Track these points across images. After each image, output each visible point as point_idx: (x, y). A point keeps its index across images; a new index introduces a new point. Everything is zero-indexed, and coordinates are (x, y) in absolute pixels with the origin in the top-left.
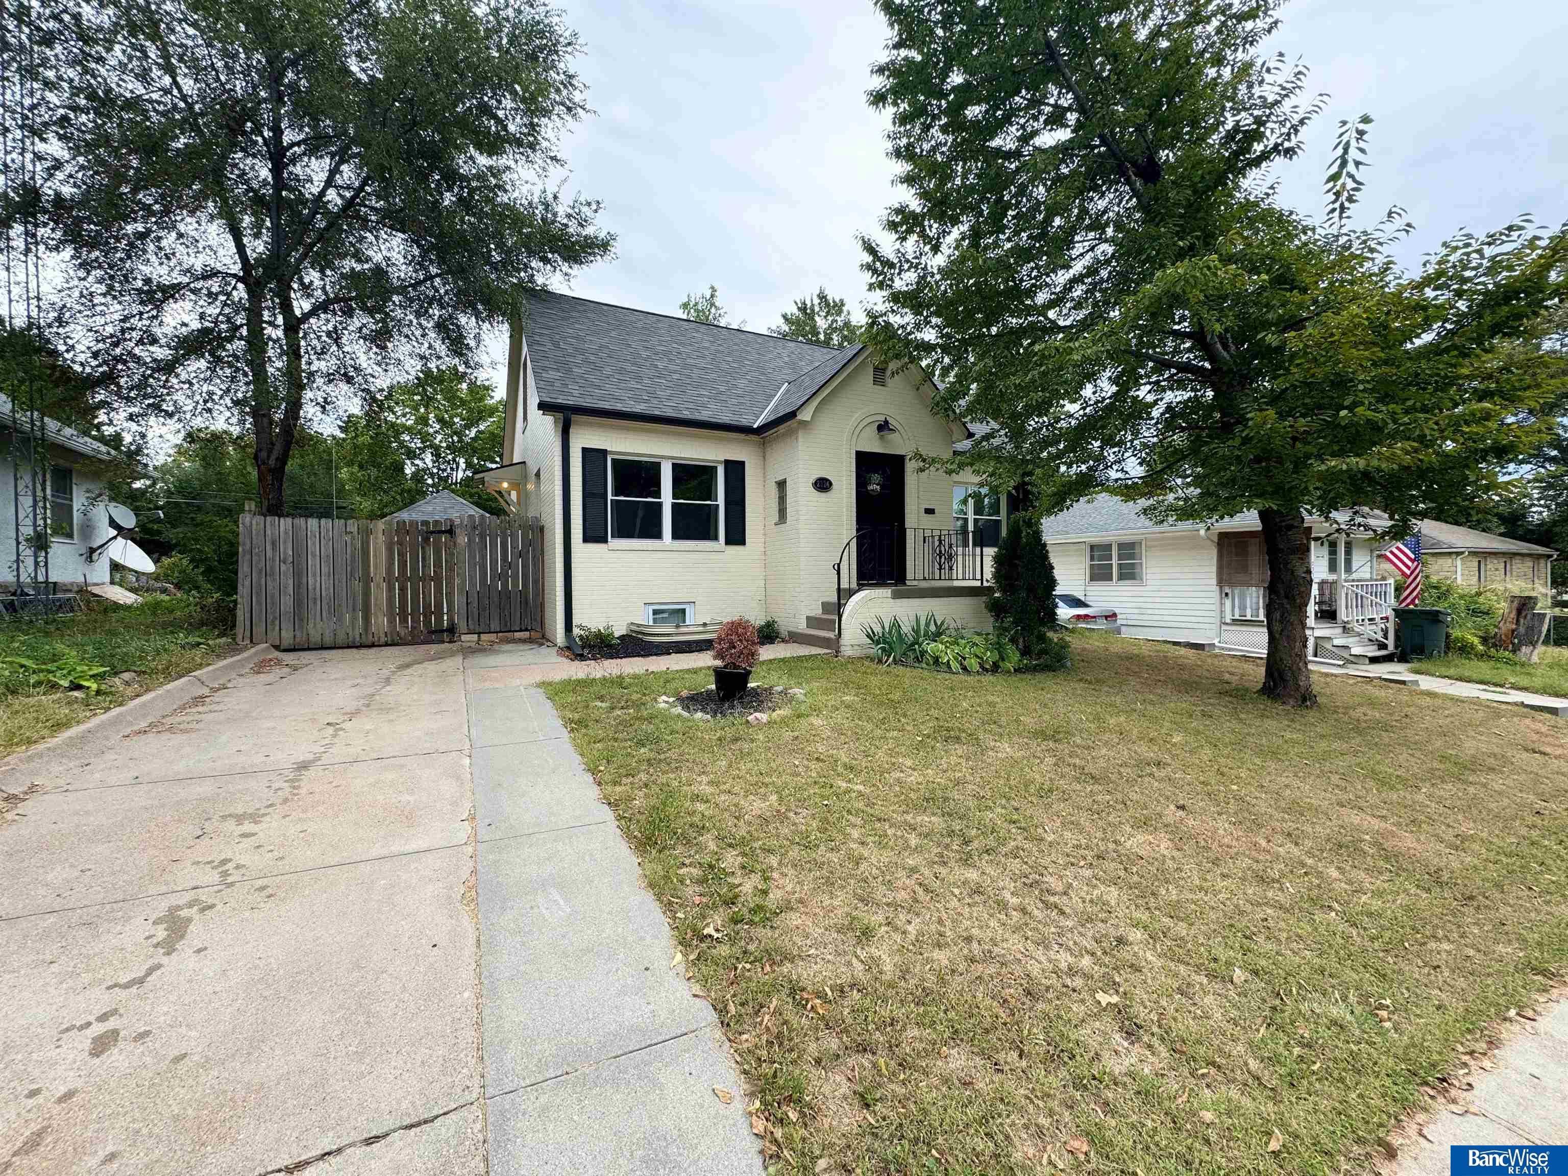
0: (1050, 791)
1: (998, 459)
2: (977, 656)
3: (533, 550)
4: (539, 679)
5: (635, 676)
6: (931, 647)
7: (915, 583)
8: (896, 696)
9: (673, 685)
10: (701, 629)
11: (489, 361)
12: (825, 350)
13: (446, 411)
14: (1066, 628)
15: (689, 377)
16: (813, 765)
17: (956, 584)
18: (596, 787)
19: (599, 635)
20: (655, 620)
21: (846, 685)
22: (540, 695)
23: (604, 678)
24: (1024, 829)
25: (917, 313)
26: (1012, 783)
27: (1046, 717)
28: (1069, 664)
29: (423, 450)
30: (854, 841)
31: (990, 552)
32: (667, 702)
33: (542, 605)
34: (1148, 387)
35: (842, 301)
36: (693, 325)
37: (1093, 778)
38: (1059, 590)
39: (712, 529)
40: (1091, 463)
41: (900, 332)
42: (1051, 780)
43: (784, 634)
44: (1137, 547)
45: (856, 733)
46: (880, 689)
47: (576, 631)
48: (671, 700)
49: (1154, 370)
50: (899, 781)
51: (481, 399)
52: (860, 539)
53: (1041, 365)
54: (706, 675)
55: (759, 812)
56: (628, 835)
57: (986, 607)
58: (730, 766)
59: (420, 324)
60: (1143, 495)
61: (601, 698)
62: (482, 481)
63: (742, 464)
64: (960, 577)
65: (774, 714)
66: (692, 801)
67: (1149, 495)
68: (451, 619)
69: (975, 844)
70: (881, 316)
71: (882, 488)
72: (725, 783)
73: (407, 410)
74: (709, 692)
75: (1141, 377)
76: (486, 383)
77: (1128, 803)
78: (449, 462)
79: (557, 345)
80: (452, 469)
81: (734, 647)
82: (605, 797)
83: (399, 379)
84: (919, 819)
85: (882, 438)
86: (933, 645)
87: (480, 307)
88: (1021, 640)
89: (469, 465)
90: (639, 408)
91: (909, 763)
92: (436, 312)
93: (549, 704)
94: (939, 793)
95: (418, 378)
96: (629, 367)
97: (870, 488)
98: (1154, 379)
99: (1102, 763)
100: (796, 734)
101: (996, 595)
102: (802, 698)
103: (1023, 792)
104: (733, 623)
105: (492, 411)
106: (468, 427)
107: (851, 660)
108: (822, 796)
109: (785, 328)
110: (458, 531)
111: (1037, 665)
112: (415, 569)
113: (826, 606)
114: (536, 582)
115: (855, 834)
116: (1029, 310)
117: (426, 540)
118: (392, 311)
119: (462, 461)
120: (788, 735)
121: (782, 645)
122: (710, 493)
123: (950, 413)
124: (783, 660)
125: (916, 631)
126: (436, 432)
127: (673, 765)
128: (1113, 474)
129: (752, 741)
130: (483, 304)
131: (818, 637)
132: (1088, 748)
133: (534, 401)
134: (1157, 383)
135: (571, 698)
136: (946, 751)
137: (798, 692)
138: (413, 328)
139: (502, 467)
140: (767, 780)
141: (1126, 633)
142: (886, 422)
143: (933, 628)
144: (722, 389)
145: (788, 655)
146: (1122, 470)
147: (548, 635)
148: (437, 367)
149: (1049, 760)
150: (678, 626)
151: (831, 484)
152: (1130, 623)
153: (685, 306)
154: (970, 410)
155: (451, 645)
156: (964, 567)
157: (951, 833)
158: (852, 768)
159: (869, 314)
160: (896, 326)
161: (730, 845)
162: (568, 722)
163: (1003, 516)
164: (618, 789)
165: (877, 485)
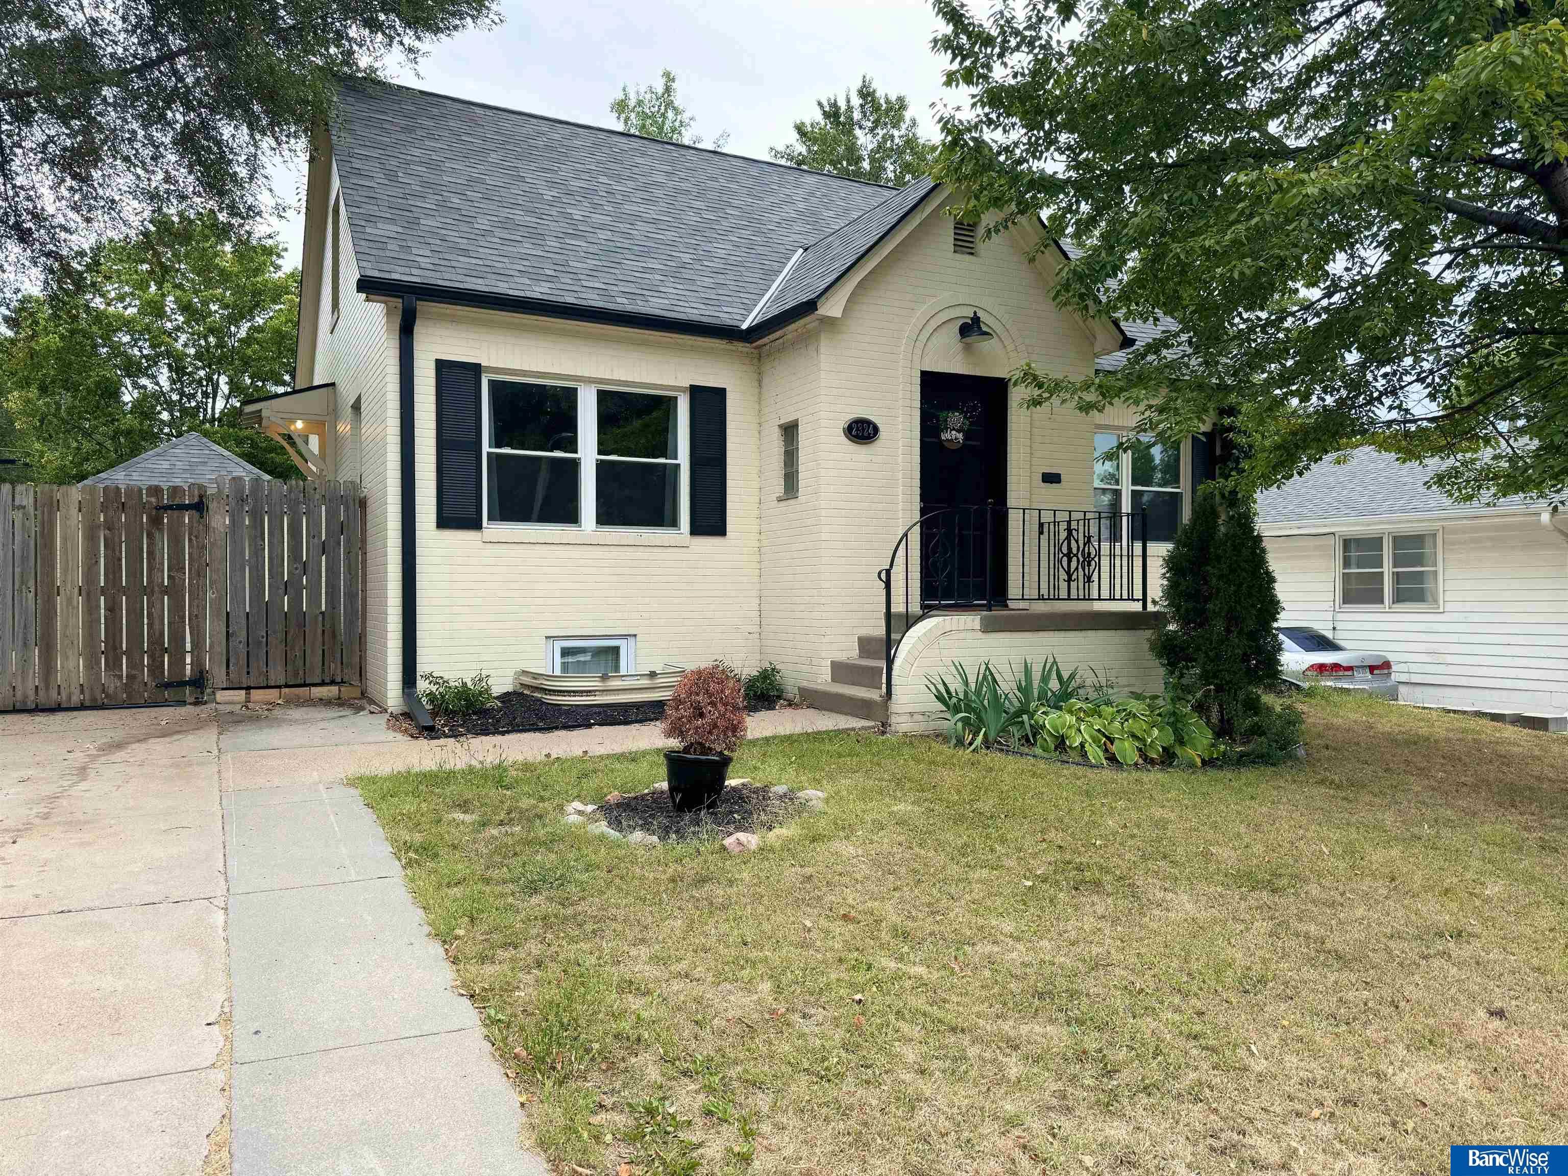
0: (1262, 981)
1: (1174, 385)
2: (1134, 736)
3: (348, 541)
4: (353, 770)
5: (527, 767)
6: (1051, 720)
7: (1022, 605)
8: (987, 805)
9: (591, 784)
10: (645, 682)
11: (272, 203)
12: (869, 190)
13: (196, 292)
14: (1298, 687)
15: (627, 235)
16: (837, 928)
17: (1098, 606)
18: (447, 965)
19: (463, 693)
20: (565, 667)
21: (899, 783)
22: (354, 798)
23: (471, 770)
24: (1213, 1050)
25: (1030, 127)
26: (1195, 966)
27: (1258, 849)
28: (1301, 752)
29: (154, 360)
30: (907, 1067)
31: (1160, 550)
32: (580, 813)
33: (362, 638)
34: (1447, 258)
35: (901, 99)
36: (636, 144)
37: (1339, 957)
38: (1284, 620)
39: (668, 506)
40: (1344, 393)
41: (1002, 158)
42: (1264, 961)
43: (791, 691)
44: (1428, 542)
45: (915, 871)
46: (959, 792)
47: (422, 686)
48: (590, 808)
49: (1458, 228)
50: (991, 960)
51: (258, 271)
52: (927, 526)
53: (1251, 216)
54: (652, 764)
55: (739, 1013)
56: (504, 1055)
57: (1152, 649)
58: (690, 927)
59: (149, 137)
60: (1437, 450)
61: (464, 806)
62: (258, 414)
63: (721, 393)
64: (1105, 594)
65: (771, 834)
66: (621, 991)
67: (1449, 449)
68: (198, 663)
69: (1124, 1076)
70: (969, 130)
71: (966, 438)
72: (679, 960)
73: (127, 289)
74: (656, 795)
75: (1434, 238)
76: (270, 242)
77: (1402, 1004)
78: (200, 382)
79: (391, 176)
80: (205, 395)
81: (702, 715)
82: (464, 985)
83: (111, 234)
84: (1024, 1029)
85: (968, 348)
86: (1054, 715)
87: (256, 108)
88: (1215, 709)
89: (235, 388)
90: (539, 291)
91: (1008, 926)
92: (179, 116)
93: (368, 816)
94: (1062, 983)
95: (146, 234)
96: (519, 216)
97: (945, 436)
98: (1457, 243)
99: (1356, 933)
100: (808, 871)
101: (1172, 627)
102: (820, 806)
103: (1213, 983)
104: (699, 673)
105: (277, 292)
106: (234, 320)
107: (910, 740)
108: (852, 986)
109: (801, 149)
110: (213, 506)
111: (1242, 755)
112: (135, 573)
113: (865, 643)
114: (351, 596)
115: (910, 1054)
116: (1233, 121)
117: (156, 521)
118: (100, 114)
119: (223, 380)
120: (791, 873)
121: (789, 712)
122: (664, 446)
123: (1090, 303)
124: (790, 739)
125: (1025, 690)
126: (178, 329)
127: (589, 927)
128: (1383, 413)
129: (731, 883)
130: (261, 102)
131: (851, 699)
132: (1332, 905)
133: (350, 275)
134: (1463, 250)
135: (409, 806)
136: (1076, 908)
137: (814, 795)
138: (137, 145)
139: (295, 392)
140: (754, 954)
141: (1406, 696)
142: (976, 320)
143: (1054, 684)
144: (686, 258)
145: (798, 730)
146: (1399, 407)
147: (372, 691)
148: (181, 214)
149: (1262, 926)
150: (604, 678)
151: (876, 430)
152: (1415, 679)
153: (620, 107)
154: (1126, 296)
155: (198, 709)
156: (1112, 577)
157: (1082, 1056)
158: (906, 935)
159: (946, 125)
160: (995, 148)
161: (685, 1073)
162: (402, 848)
163: (1184, 487)
164: (489, 969)
165: (958, 431)
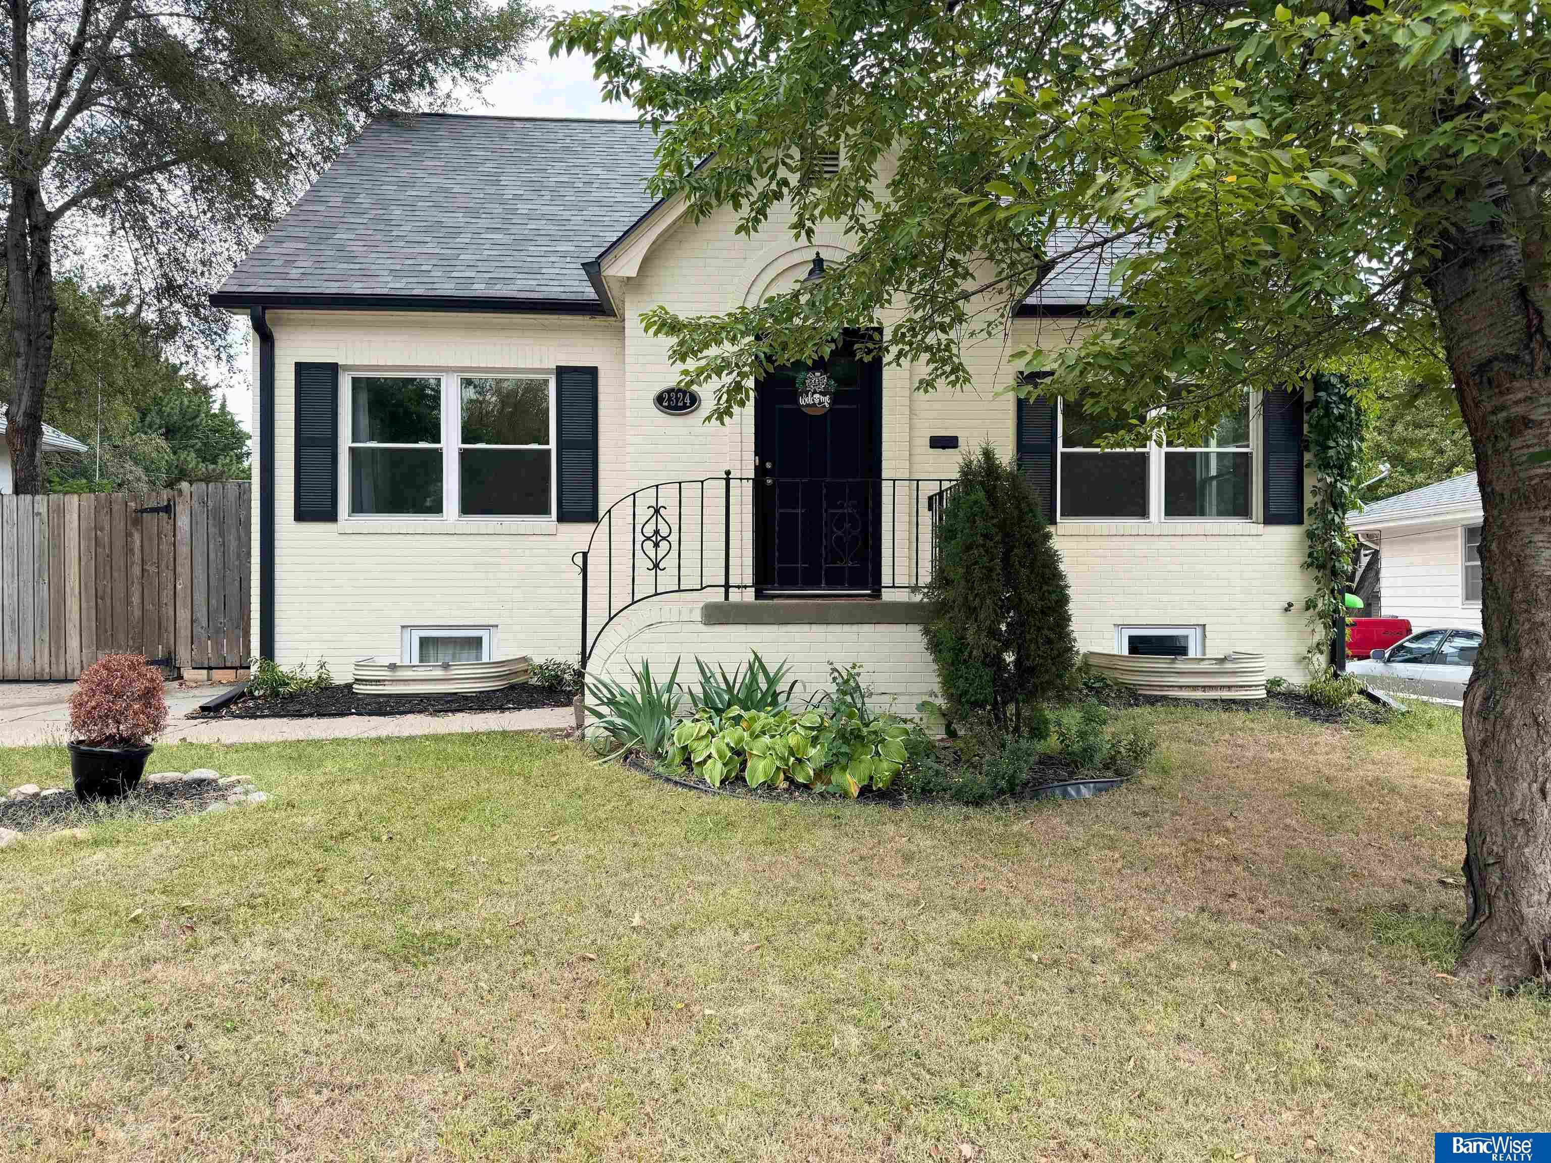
6: (682, 728)
20: (423, 657)
39: (536, 494)
63: (593, 372)
71: (834, 401)
90: (392, 287)
97: (804, 401)
110: (179, 508)
117: (135, 523)
122: (530, 430)
151: (694, 399)
163: (1255, 445)
165: (823, 394)
